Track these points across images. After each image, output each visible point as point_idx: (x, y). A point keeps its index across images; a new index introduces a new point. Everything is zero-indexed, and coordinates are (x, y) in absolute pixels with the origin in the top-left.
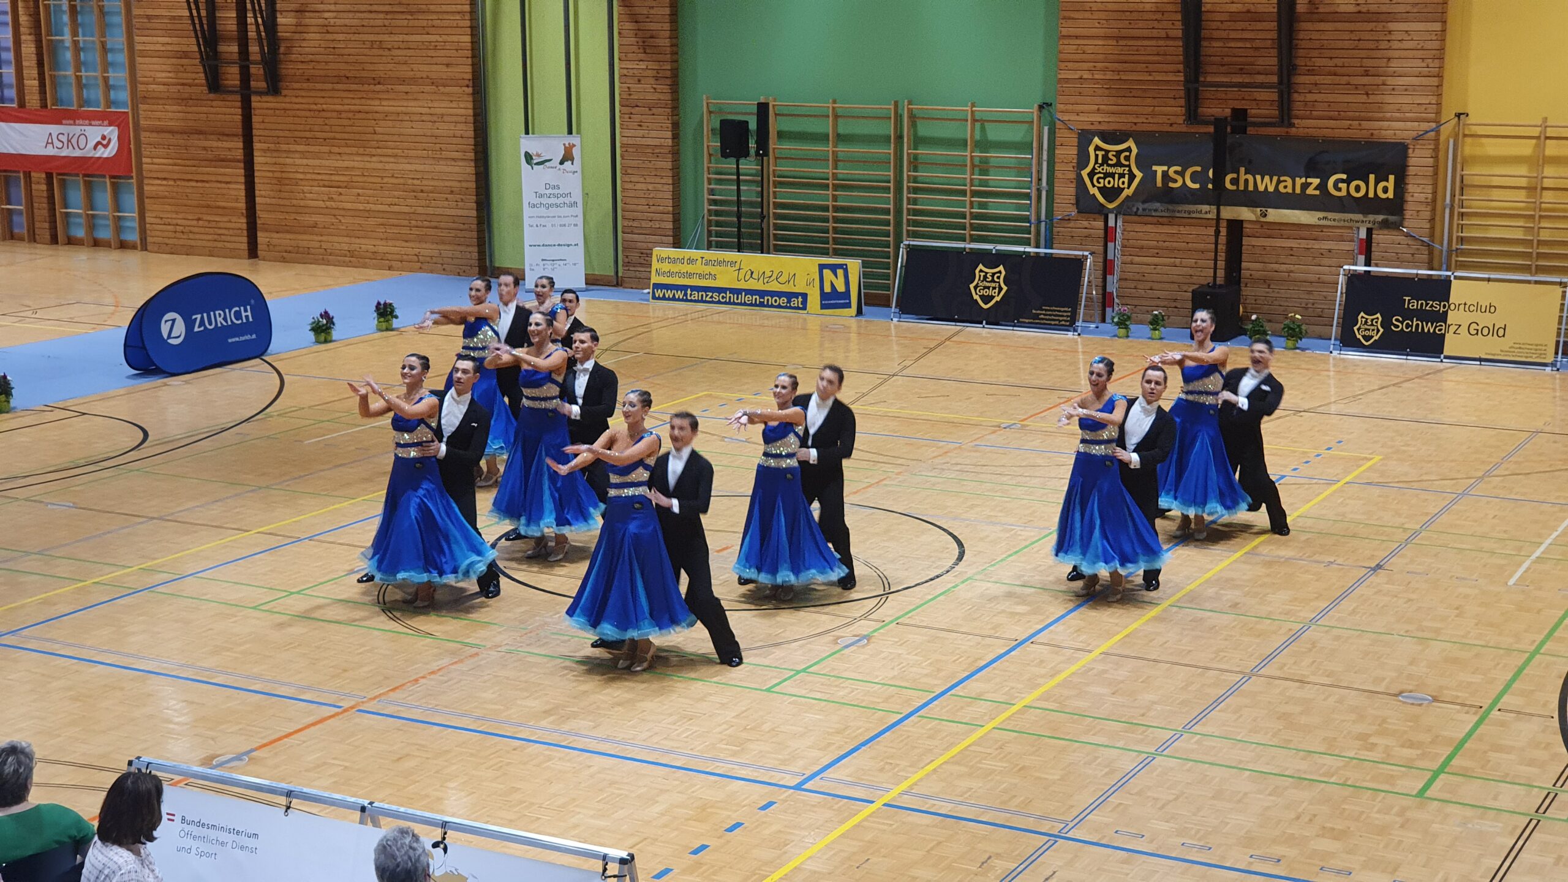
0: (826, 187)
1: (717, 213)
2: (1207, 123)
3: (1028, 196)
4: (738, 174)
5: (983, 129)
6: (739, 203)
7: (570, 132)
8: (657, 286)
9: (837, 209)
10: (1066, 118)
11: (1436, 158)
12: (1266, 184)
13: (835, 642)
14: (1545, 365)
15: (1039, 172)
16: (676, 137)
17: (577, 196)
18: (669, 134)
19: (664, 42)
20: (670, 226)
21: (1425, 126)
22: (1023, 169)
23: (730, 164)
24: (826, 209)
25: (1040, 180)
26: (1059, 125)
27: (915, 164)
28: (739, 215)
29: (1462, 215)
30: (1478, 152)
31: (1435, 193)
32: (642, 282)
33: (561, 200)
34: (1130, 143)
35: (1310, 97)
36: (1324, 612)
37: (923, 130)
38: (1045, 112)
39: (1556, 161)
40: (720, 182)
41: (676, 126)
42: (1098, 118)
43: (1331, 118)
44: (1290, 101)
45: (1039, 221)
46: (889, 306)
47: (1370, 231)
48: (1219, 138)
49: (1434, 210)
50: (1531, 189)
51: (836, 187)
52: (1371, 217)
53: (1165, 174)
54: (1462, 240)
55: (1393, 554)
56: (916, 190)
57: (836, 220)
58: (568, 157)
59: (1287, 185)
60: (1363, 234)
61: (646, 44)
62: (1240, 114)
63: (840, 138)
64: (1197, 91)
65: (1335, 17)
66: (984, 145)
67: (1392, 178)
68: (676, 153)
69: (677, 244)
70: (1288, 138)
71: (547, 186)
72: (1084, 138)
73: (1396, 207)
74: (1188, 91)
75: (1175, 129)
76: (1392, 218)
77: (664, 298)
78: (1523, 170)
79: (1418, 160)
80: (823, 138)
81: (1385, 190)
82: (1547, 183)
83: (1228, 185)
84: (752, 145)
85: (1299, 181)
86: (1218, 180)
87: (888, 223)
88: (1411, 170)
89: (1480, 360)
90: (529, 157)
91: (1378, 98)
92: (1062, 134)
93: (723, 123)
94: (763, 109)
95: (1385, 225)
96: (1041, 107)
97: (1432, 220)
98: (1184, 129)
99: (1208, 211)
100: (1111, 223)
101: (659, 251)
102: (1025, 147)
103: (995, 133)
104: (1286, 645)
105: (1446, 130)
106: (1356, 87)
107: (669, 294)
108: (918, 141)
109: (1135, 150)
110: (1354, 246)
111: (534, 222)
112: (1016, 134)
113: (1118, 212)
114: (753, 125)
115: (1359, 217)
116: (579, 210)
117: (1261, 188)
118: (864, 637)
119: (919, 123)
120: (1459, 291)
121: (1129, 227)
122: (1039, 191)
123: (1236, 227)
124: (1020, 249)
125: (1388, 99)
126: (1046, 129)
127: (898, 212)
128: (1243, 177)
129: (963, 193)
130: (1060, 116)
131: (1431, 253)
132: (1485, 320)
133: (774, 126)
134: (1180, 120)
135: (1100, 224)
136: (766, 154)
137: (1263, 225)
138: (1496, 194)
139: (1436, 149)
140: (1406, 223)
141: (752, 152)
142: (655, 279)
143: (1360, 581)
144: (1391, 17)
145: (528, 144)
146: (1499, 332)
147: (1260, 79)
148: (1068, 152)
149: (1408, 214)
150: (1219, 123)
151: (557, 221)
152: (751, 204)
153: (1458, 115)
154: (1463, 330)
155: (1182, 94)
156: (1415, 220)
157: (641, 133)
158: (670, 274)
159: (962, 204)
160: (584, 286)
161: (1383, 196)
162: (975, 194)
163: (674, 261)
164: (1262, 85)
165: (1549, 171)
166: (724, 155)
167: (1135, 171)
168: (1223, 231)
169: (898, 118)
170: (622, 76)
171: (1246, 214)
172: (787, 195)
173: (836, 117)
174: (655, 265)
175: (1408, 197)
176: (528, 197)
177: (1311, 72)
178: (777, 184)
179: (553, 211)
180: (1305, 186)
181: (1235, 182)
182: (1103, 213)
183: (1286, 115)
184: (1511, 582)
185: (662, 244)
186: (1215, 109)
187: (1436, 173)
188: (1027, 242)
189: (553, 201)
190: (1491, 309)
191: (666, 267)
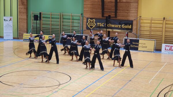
0: (50, 25)
1: (33, 29)
2: (105, 17)
3: (79, 27)
4: (37, 23)
5: (73, 17)
6: (37, 27)
7: (11, 16)
8: (24, 39)
9: (51, 28)
10: (85, 16)
11: (137, 22)
12: (113, 26)
13: (52, 92)
14: (152, 52)
15: (81, 23)
16: (27, 17)
17: (12, 26)
18: (26, 17)
19: (25, 3)
20: (26, 30)
21: (135, 18)
22: (79, 23)
23: (35, 21)
24: (50, 28)
25: (81, 24)
26: (84, 17)
27: (63, 22)
28: (37, 29)
29: (141, 31)
30: (143, 22)
31: (137, 27)
32: (22, 39)
33: (9, 26)
34: (94, 20)
35: (119, 14)
36: (123, 87)
37: (64, 17)
38: (82, 15)
39: (154, 23)
40: (34, 24)
41: (27, 16)
42: (89, 16)
43: (122, 17)
44: (116, 14)
45: (81, 30)
46: (59, 42)
47: (128, 33)
48: (106, 19)
49: (137, 30)
50: (150, 27)
51: (51, 25)
52: (128, 31)
53: (99, 24)
54: (141, 34)
55: (132, 79)
56: (63, 26)
57: (51, 30)
58: (10, 20)
59: (116, 26)
60: (127, 33)
61: (23, 4)
62: (109, 16)
63: (52, 18)
64: (103, 13)
65: (123, 2)
66: (73, 19)
67: (131, 25)
68: (27, 20)
69: (27, 33)
70: (116, 20)
71: (7, 24)
72: (87, 19)
73: (131, 30)
74: (102, 13)
75: (100, 18)
76: (131, 31)
77: (25, 41)
78: (149, 24)
79: (134, 23)
80: (49, 18)
81: (130, 27)
82: (152, 26)
83: (108, 26)
84: (39, 19)
85: (118, 26)
86: (106, 25)
87: (59, 30)
88: (133, 24)
89: (143, 51)
90: (5, 20)
91: (129, 14)
92: (84, 18)
93: (35, 15)
94: (40, 13)
95: (130, 32)
96: (81, 14)
97: (136, 31)
98: (102, 18)
99: (105, 29)
100: (91, 31)
101: (25, 34)
102: (79, 20)
103: (75, 18)
104: (118, 92)
105: (138, 19)
106: (126, 12)
107: (26, 40)
108: (63, 19)
109: (95, 21)
110: (125, 35)
111: (5, 29)
112: (78, 18)
113: (92, 29)
114: (39, 16)
115: (126, 31)
116: (12, 28)
117: (112, 26)
118: (56, 91)
119: (64, 16)
120: (140, 42)
121: (94, 31)
122: (81, 26)
123: (109, 32)
124: (78, 34)
125: (130, 14)
126: (82, 17)
127: (60, 29)
128: (110, 25)
129: (70, 26)
130: (84, 15)
131: (136, 36)
132: (144, 45)
133: (42, 16)
134: (101, 16)
135: (90, 31)
136: (41, 20)
137: (113, 32)
138: (145, 28)
139: (137, 21)
140: (133, 32)
141: (39, 20)
142: (24, 38)
143: (128, 83)
144: (131, 3)
145: (4, 18)
146: (146, 47)
147: (112, 11)
148: (85, 21)
149: (133, 30)
150: (107, 17)
151: (9, 29)
152: (38, 27)
153: (140, 17)
154: (141, 47)
155: (101, 13)
156: (134, 31)
157: (21, 16)
158: (26, 37)
159: (70, 28)
160: (13, 39)
161: (129, 28)
162: (72, 26)
163: (27, 35)
164: (112, 12)
165: (153, 25)
166: (34, 20)
167: (95, 24)
168: (107, 32)
169: (60, 15)
170: (19, 8)
171: (110, 30)
172: (44, 26)
173: (51, 15)
174: (24, 36)
175: (133, 28)
176: (4, 26)
177: (119, 10)
178: (42, 24)
179: (8, 28)
180: (119, 26)
181: (109, 25)
182: (90, 29)
183: (116, 16)
184: (149, 83)
185: (25, 33)
186: (106, 15)
187: (137, 24)
188: (79, 33)
189: (8, 26)
190: (145, 44)
191: (25, 36)
